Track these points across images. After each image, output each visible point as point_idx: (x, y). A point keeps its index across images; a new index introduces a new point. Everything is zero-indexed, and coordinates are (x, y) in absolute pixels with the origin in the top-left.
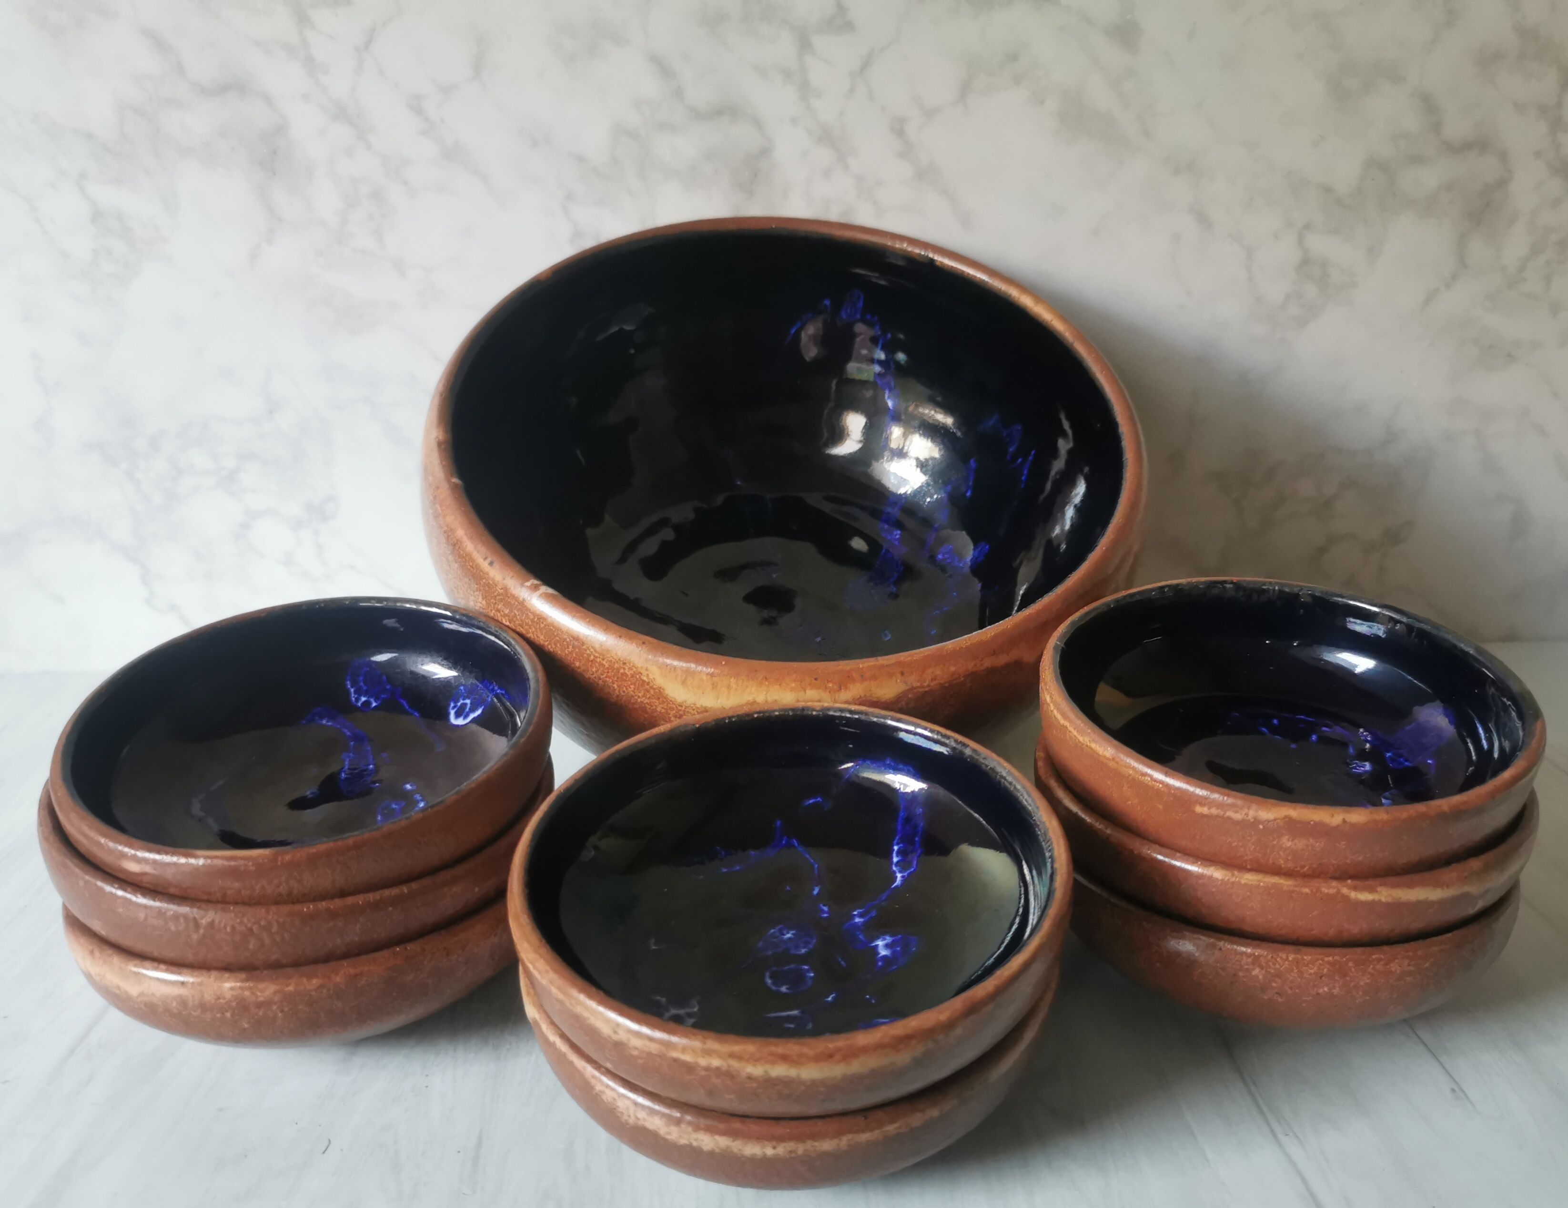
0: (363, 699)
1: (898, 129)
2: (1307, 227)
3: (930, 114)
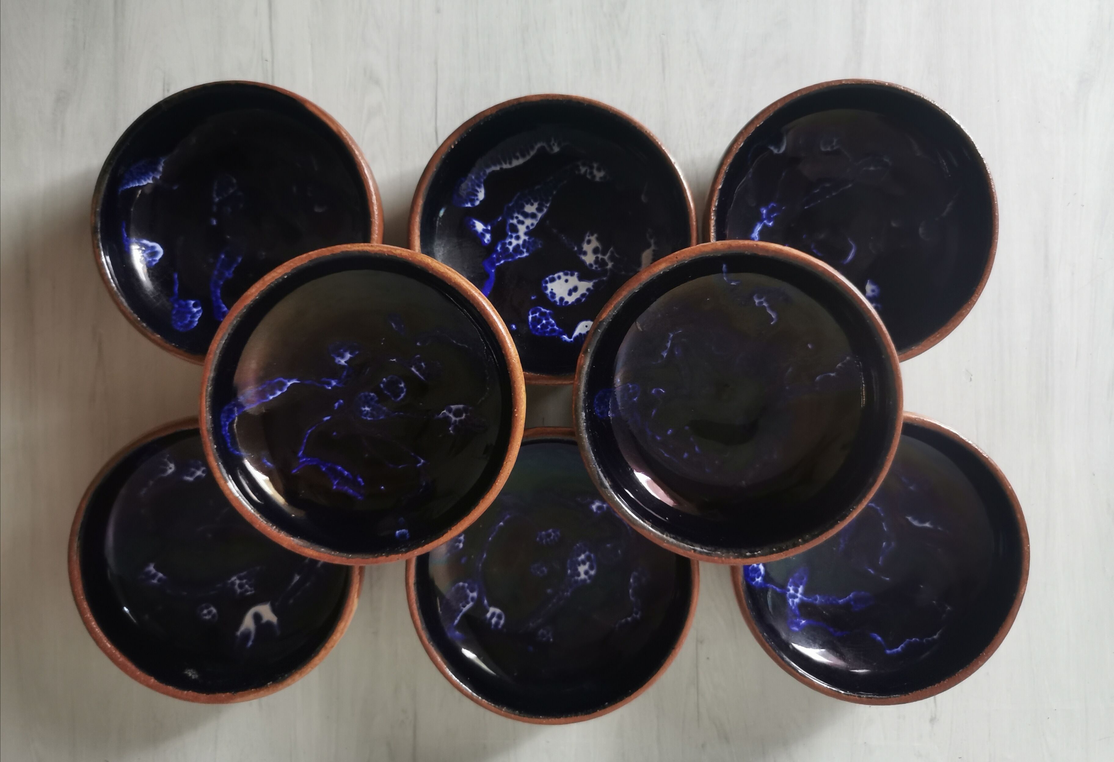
0: (195, 310)
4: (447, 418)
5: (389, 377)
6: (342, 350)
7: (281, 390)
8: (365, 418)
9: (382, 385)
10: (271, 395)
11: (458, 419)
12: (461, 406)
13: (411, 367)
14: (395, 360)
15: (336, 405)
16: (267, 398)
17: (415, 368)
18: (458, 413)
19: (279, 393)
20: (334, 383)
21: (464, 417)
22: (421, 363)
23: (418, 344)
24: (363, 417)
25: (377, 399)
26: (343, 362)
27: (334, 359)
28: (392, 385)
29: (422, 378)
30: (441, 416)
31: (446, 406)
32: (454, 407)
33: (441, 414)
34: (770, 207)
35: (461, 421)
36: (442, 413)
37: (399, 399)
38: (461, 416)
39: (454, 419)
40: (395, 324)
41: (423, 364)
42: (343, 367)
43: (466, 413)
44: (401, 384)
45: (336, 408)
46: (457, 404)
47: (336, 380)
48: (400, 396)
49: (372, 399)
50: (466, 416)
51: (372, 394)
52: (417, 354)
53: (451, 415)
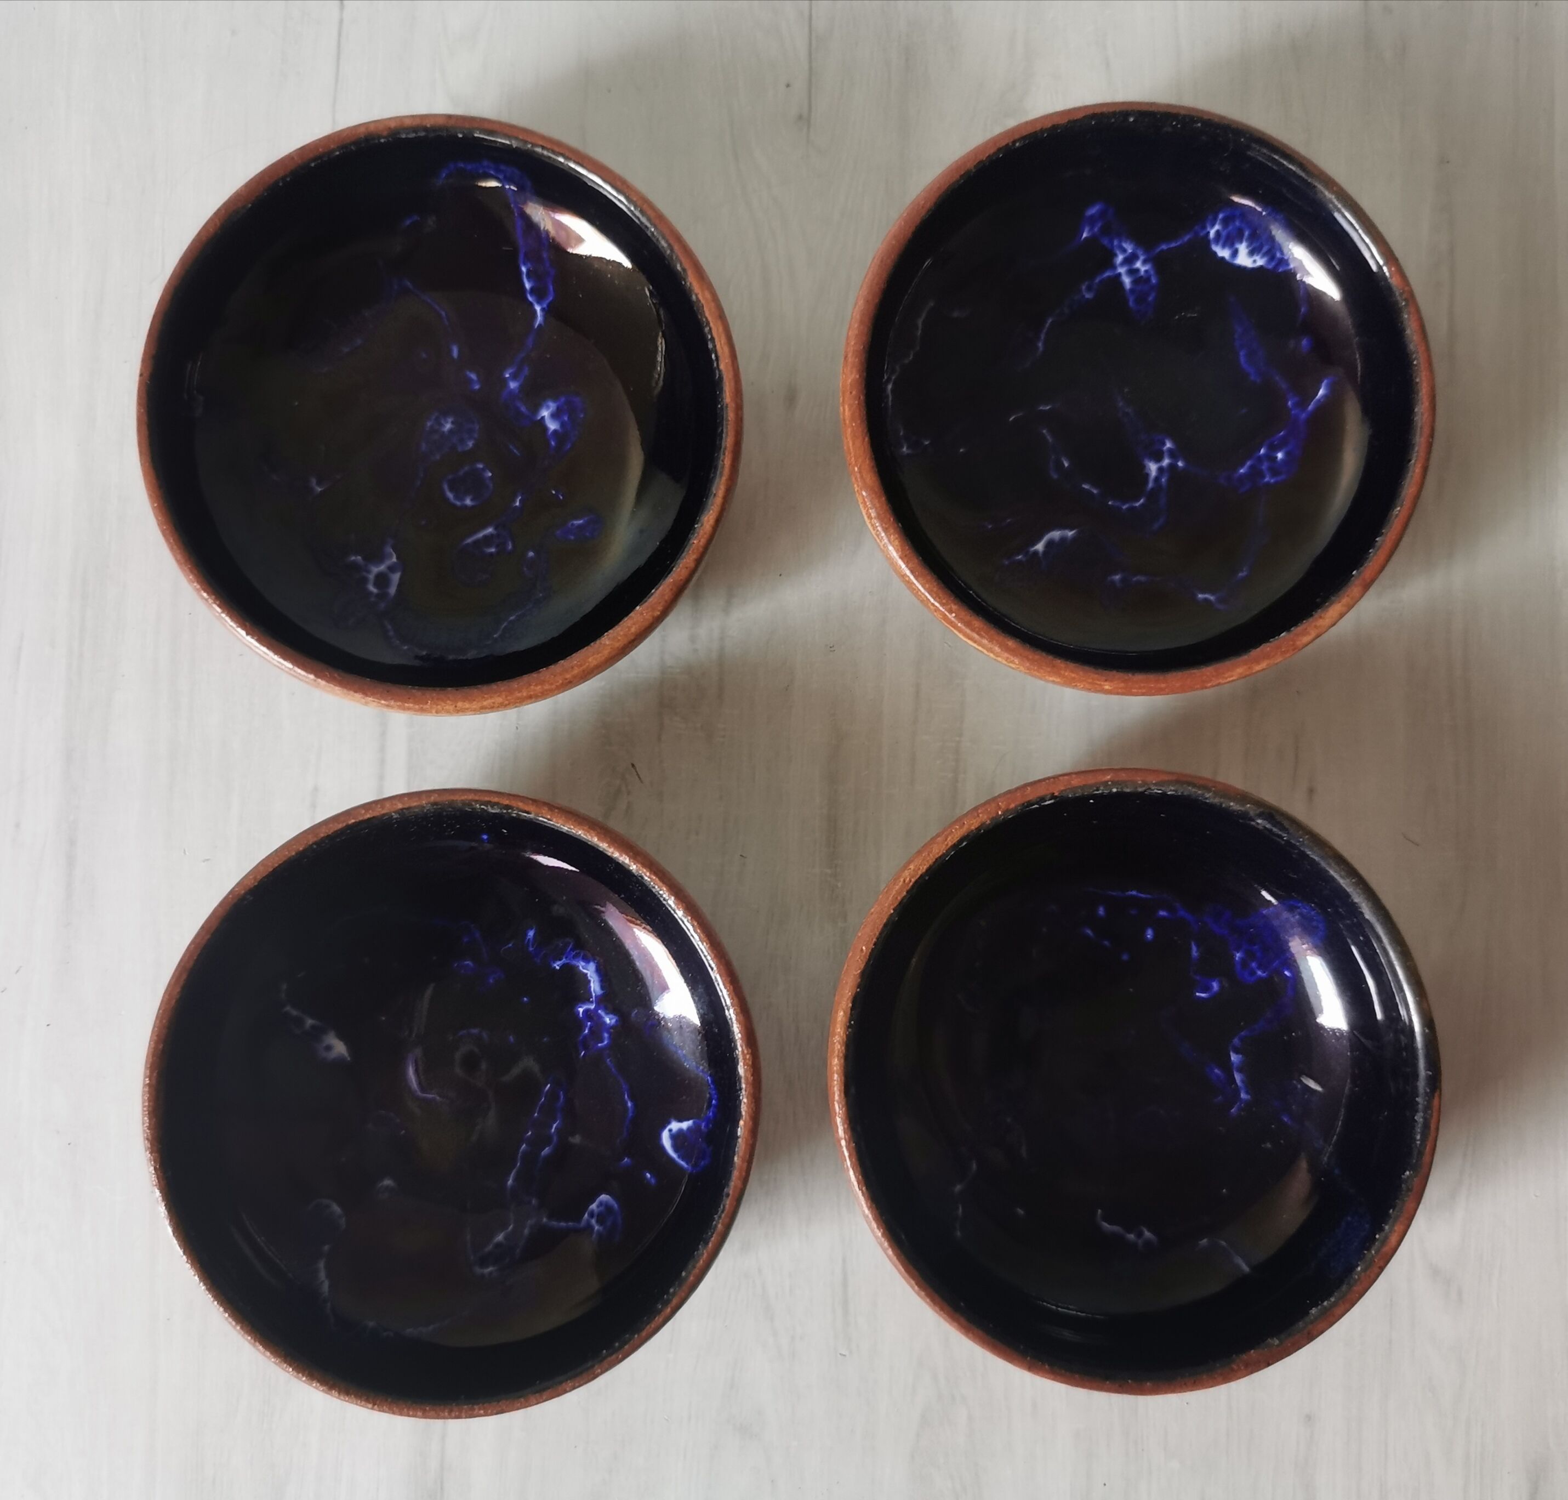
4: (380, 558)
5: (491, 485)
6: (566, 418)
7: (532, 289)
8: (434, 417)
9: (480, 466)
10: (528, 272)
11: (371, 577)
12: (392, 590)
13: (496, 529)
14: (518, 504)
15: (473, 376)
16: (525, 264)
17: (491, 536)
18: (382, 580)
19: (528, 286)
20: (513, 385)
21: (372, 588)
22: (497, 546)
23: (531, 554)
24: (436, 414)
25: (460, 449)
26: (545, 413)
27: (554, 401)
28: (473, 484)
29: (469, 540)
30: (389, 550)
31: (403, 565)
32: (396, 577)
33: (392, 550)
34: (606, 1035)
35: (365, 580)
36: (393, 553)
37: (446, 487)
38: (376, 584)
39: (375, 570)
40: (580, 526)
41: (493, 550)
42: (536, 408)
43: (377, 595)
44: (472, 500)
45: (468, 373)
46: (399, 585)
47: (517, 391)
48: (451, 490)
49: (462, 441)
50: (371, 593)
51: (470, 444)
52: (514, 546)
53: (382, 568)
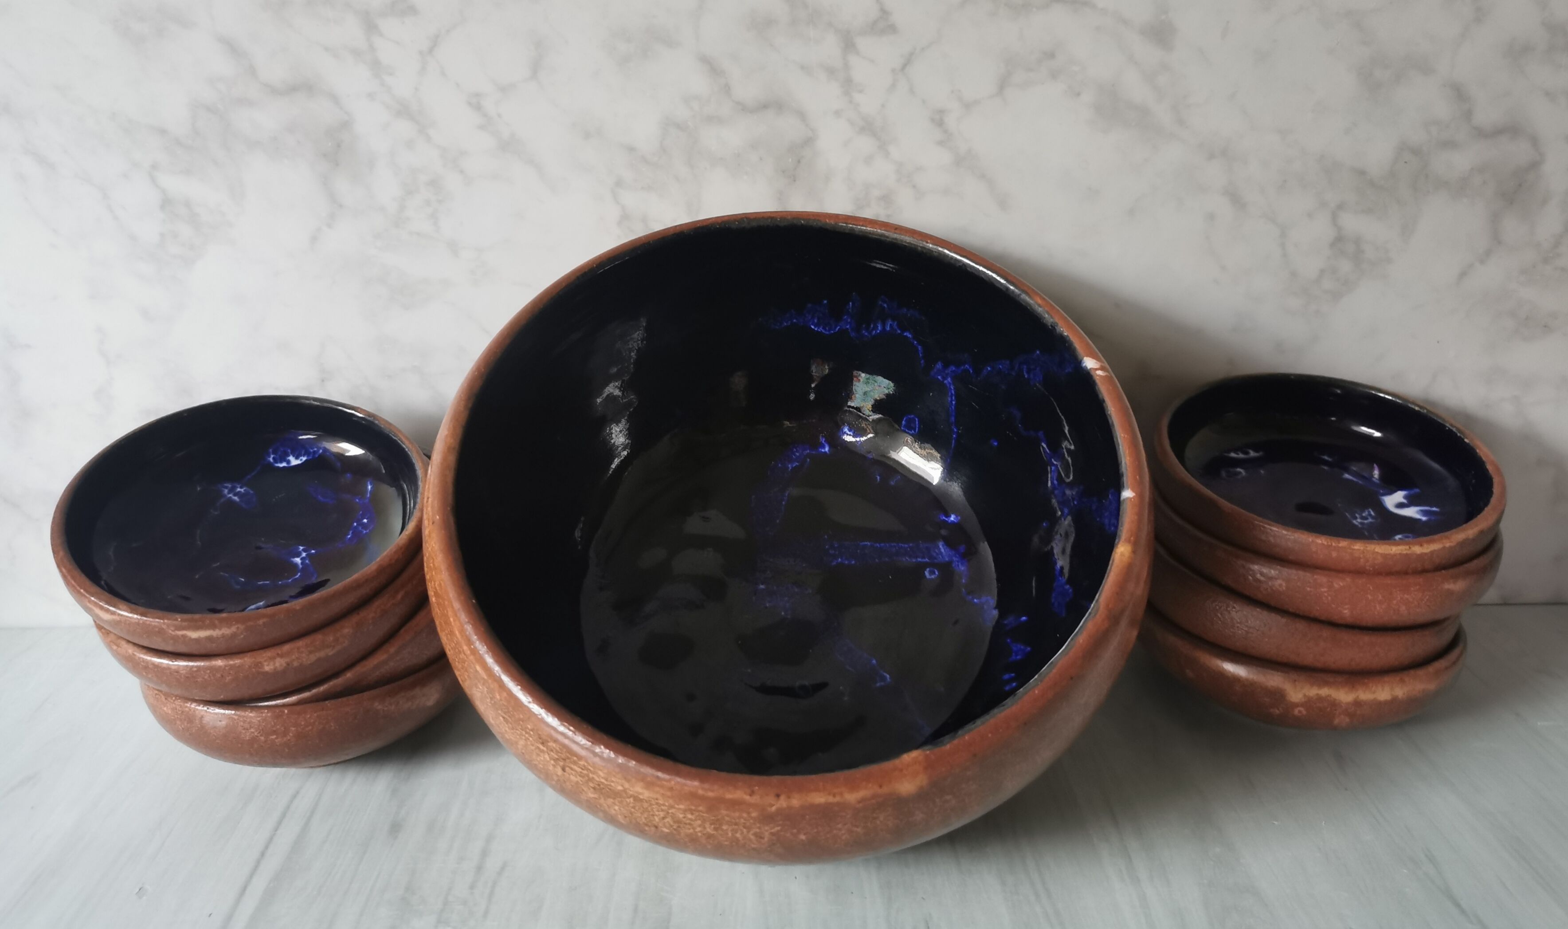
1: (938, 119)
2: (1341, 207)
3: (968, 106)
